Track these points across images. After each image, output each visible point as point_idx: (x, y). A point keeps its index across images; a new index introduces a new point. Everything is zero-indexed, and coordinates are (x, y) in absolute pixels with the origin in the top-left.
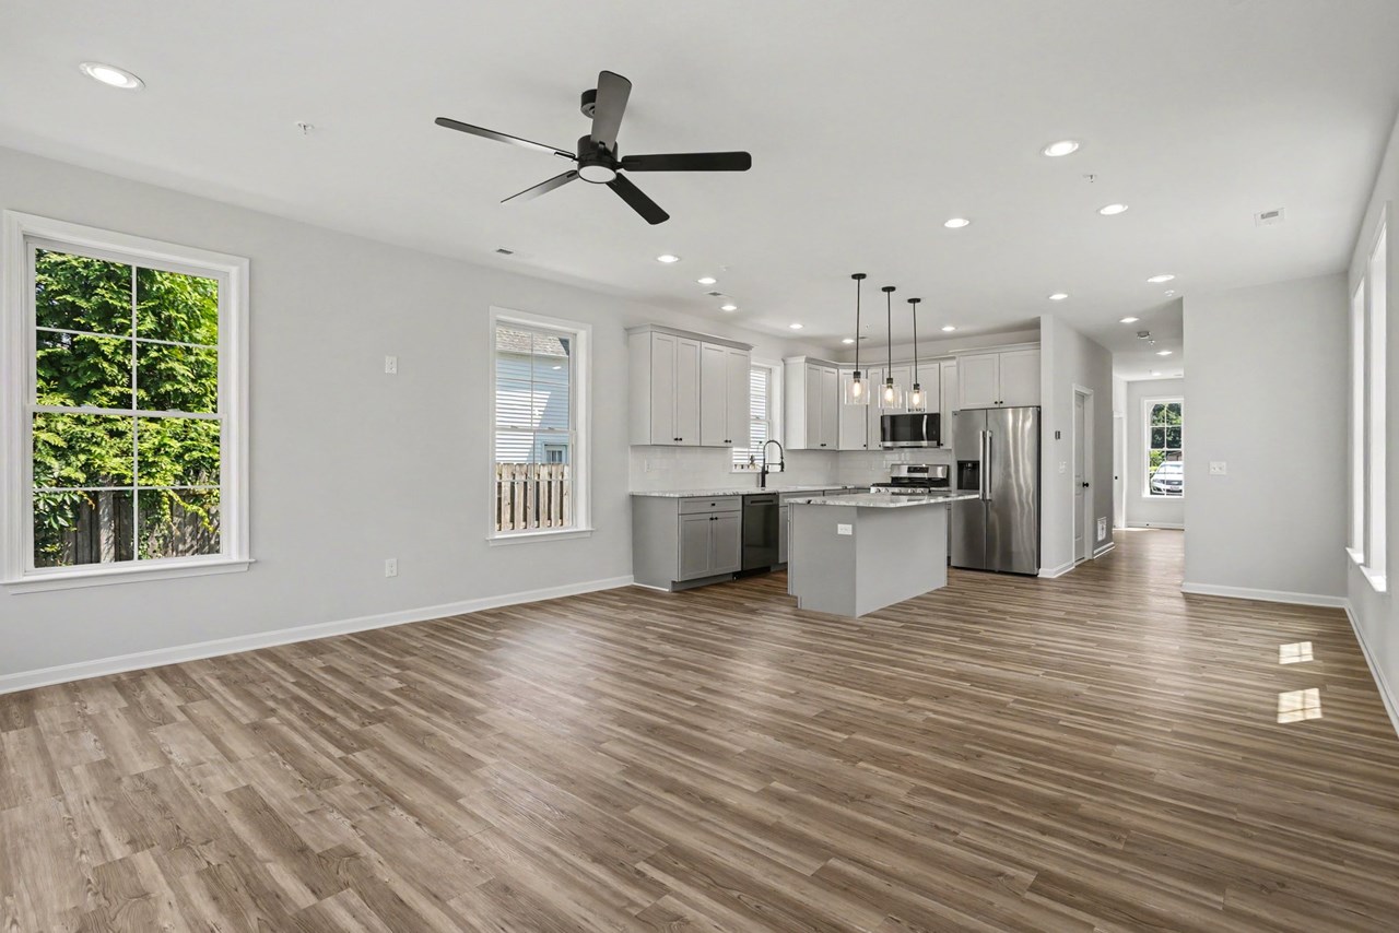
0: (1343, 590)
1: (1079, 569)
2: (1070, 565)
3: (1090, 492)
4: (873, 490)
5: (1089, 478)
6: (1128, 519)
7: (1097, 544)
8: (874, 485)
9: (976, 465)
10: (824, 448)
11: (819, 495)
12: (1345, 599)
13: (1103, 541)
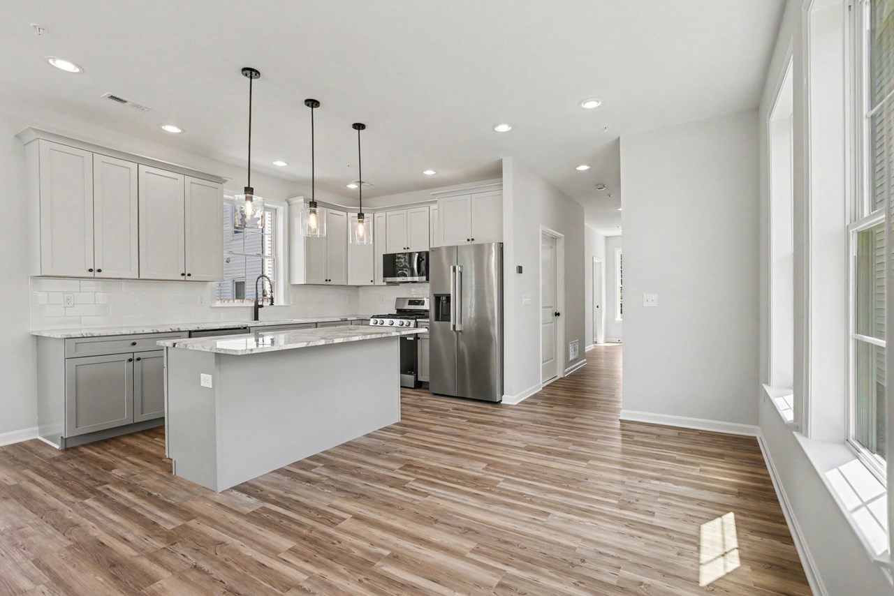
0: (756, 420)
1: (545, 390)
2: (538, 386)
3: (561, 319)
4: (372, 322)
5: (560, 309)
6: (606, 337)
7: (568, 363)
8: (373, 317)
9: (448, 298)
10: (328, 283)
11: (311, 327)
12: (758, 427)
13: (572, 361)
